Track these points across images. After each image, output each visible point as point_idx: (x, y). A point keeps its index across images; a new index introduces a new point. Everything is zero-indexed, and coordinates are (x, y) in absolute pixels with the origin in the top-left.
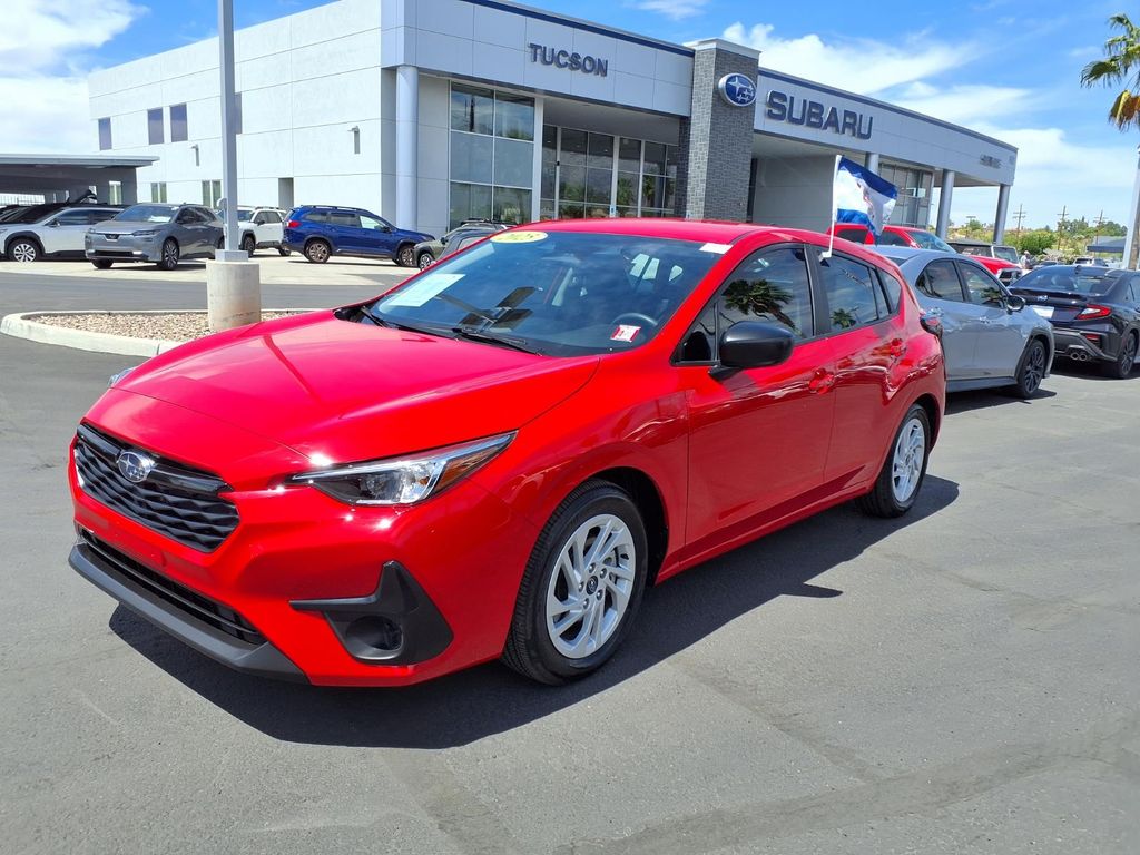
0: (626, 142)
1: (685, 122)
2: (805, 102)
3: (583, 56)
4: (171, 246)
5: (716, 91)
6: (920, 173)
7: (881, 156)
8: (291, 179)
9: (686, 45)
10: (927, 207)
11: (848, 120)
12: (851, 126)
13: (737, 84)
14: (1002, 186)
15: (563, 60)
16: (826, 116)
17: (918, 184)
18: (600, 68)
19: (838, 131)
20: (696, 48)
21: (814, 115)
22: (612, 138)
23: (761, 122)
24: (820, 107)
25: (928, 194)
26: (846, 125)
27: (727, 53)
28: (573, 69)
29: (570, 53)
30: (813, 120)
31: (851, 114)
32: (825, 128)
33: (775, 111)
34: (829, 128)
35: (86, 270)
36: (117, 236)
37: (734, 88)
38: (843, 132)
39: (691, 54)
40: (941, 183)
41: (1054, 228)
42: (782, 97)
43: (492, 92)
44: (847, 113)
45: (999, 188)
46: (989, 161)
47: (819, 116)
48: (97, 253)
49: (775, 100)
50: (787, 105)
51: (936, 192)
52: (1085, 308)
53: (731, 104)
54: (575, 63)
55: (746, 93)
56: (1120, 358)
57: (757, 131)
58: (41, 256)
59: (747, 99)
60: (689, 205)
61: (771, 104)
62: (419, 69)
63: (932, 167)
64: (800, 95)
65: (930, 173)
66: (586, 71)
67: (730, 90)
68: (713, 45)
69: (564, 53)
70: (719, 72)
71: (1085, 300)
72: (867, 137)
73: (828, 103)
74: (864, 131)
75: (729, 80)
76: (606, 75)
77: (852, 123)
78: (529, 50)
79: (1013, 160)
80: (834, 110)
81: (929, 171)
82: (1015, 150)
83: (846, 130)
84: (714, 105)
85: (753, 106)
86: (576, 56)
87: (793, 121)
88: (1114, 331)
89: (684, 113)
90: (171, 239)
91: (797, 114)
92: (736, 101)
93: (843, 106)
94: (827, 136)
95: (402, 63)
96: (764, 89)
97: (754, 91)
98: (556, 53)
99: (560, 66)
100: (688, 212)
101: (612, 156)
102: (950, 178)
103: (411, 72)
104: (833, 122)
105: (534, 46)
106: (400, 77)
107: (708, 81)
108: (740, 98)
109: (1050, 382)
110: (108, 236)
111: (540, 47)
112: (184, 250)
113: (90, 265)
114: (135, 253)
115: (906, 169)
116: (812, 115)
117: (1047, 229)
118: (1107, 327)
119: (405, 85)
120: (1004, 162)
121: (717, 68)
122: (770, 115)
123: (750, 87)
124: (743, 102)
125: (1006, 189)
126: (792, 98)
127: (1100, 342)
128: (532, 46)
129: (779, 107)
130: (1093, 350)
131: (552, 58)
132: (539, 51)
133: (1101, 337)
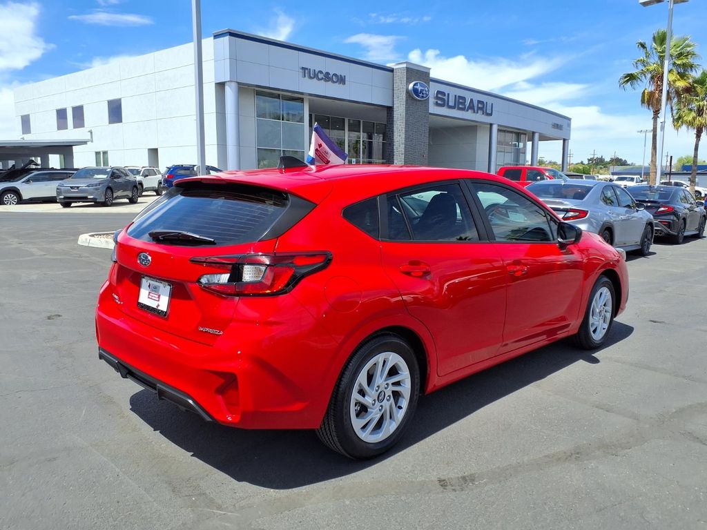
0: (351, 122)
1: (390, 110)
2: (456, 96)
3: (331, 73)
4: (109, 192)
5: (408, 92)
6: (519, 134)
7: (499, 125)
8: (157, 149)
9: (388, 65)
10: (524, 153)
11: (480, 105)
12: (481, 109)
13: (419, 87)
14: (564, 140)
15: (320, 76)
16: (467, 103)
17: (518, 141)
18: (341, 80)
19: (474, 112)
20: (394, 67)
21: (461, 103)
22: (344, 119)
23: (433, 109)
24: (464, 98)
25: (525, 146)
26: (479, 108)
27: (412, 70)
28: (326, 81)
29: (324, 72)
30: (460, 106)
31: (481, 102)
32: (467, 111)
33: (439, 102)
34: (470, 111)
35: (56, 208)
36: (78, 187)
37: (417, 90)
38: (477, 113)
39: (392, 70)
40: (532, 139)
41: (586, 162)
42: (443, 94)
43: (279, 95)
44: (479, 102)
45: (562, 141)
46: (557, 126)
47: (464, 104)
48: (65, 198)
49: (439, 96)
50: (446, 98)
51: (529, 144)
52: (660, 207)
53: (415, 98)
54: (327, 77)
55: (424, 92)
56: (679, 234)
57: (431, 114)
58: (21, 201)
59: (425, 95)
60: (395, 157)
61: (437, 98)
62: (239, 83)
63: (525, 130)
64: (453, 92)
65: (525, 134)
66: (334, 82)
67: (415, 90)
68: (405, 65)
69: (321, 72)
70: (409, 81)
71: (659, 203)
72: (491, 114)
73: (468, 96)
74: (489, 111)
75: (415, 85)
76: (345, 84)
77: (482, 107)
78: (301, 70)
79: (569, 125)
80: (472, 100)
81: (524, 132)
82: (569, 119)
83: (479, 112)
84: (407, 100)
85: (428, 99)
86: (328, 73)
87: (450, 107)
88: (675, 219)
89: (389, 104)
90: (109, 188)
91: (451, 104)
92: (418, 96)
93: (477, 97)
94: (469, 115)
95: (229, 80)
96: (433, 89)
97: (429, 90)
98: (316, 72)
99: (319, 79)
100: (395, 161)
101: (344, 130)
102: (537, 136)
103: (234, 85)
104: (471, 107)
105: (304, 69)
106: (227, 88)
107: (402, 86)
108: (421, 95)
109: (654, 248)
110: (71, 187)
111: (307, 69)
112: (115, 195)
113: (59, 206)
114: (89, 197)
115: (512, 132)
116: (460, 103)
117: (582, 163)
118: (672, 217)
119: (230, 92)
120: (565, 126)
121: (407, 79)
122: (437, 104)
123: (426, 89)
124: (423, 97)
125: (566, 142)
126: (448, 94)
127: (669, 225)
128: (303, 68)
129: (442, 99)
130: (666, 230)
131: (315, 75)
132: (306, 71)
133: (669, 222)
